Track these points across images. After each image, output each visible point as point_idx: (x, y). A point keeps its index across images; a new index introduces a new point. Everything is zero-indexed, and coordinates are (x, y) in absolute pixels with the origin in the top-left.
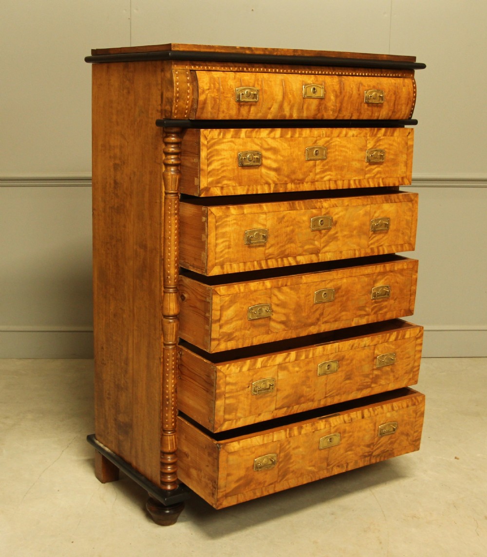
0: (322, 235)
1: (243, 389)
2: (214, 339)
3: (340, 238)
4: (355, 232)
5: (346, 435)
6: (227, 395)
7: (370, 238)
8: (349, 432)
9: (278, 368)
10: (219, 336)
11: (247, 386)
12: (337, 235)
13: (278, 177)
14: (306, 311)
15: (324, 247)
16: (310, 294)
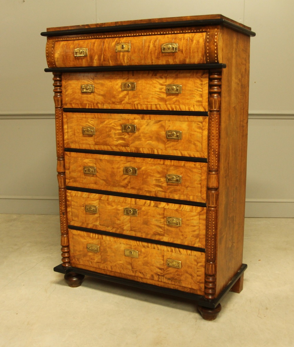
0: (130, 136)
1: (81, 206)
2: (67, 179)
3: (143, 139)
4: (154, 138)
5: (142, 254)
6: (72, 207)
7: (166, 143)
8: (144, 254)
9: (99, 202)
10: (70, 177)
11: (83, 206)
12: (140, 137)
13: (104, 100)
14: (118, 177)
15: (132, 143)
16: (120, 168)
